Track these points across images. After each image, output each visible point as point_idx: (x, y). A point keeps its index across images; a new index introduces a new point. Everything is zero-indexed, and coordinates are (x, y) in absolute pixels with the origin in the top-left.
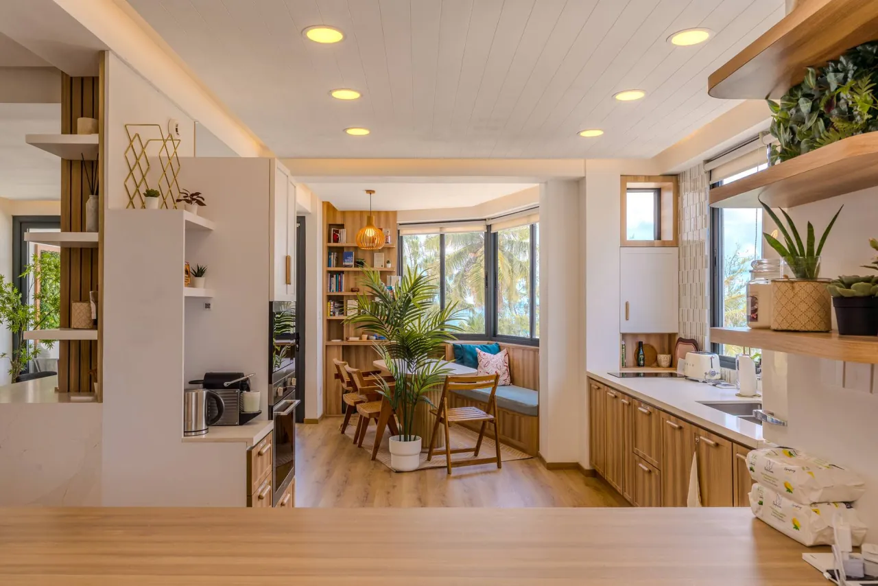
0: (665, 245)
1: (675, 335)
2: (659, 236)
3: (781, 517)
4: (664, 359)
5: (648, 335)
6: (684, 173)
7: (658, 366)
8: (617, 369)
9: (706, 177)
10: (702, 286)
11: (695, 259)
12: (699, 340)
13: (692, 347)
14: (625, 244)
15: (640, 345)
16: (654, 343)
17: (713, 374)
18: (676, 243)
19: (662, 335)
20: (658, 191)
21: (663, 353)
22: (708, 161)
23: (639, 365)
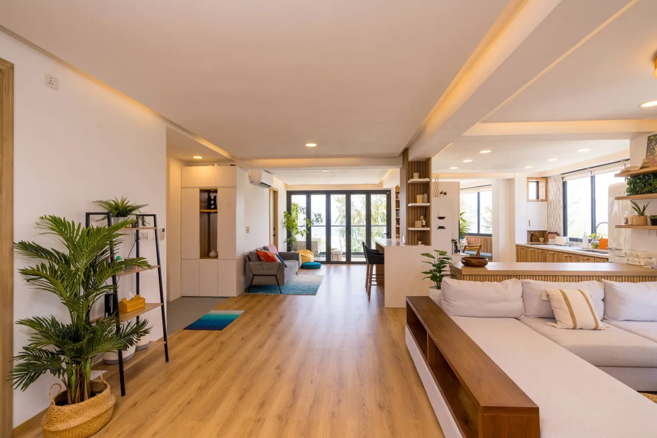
0: (542, 201)
1: (546, 231)
2: (538, 198)
3: (635, 262)
4: (542, 239)
5: (535, 231)
6: (550, 177)
7: (539, 242)
8: (526, 242)
9: (561, 179)
10: (560, 215)
11: (556, 206)
12: (559, 233)
13: (556, 235)
14: (528, 201)
15: (532, 235)
16: (537, 234)
17: (568, 243)
18: (546, 200)
19: (540, 231)
20: (538, 182)
21: (541, 237)
22: (562, 174)
23: (532, 241)
